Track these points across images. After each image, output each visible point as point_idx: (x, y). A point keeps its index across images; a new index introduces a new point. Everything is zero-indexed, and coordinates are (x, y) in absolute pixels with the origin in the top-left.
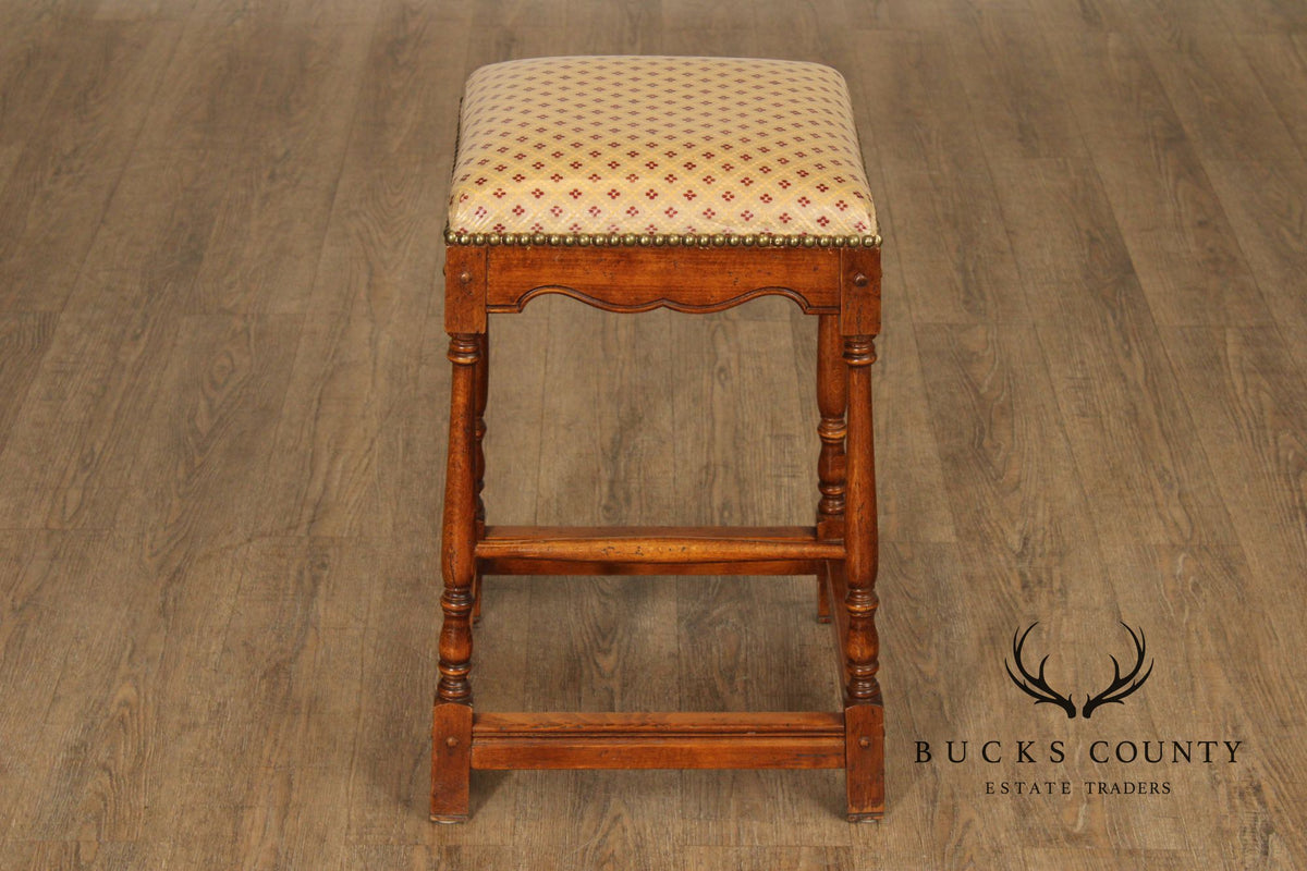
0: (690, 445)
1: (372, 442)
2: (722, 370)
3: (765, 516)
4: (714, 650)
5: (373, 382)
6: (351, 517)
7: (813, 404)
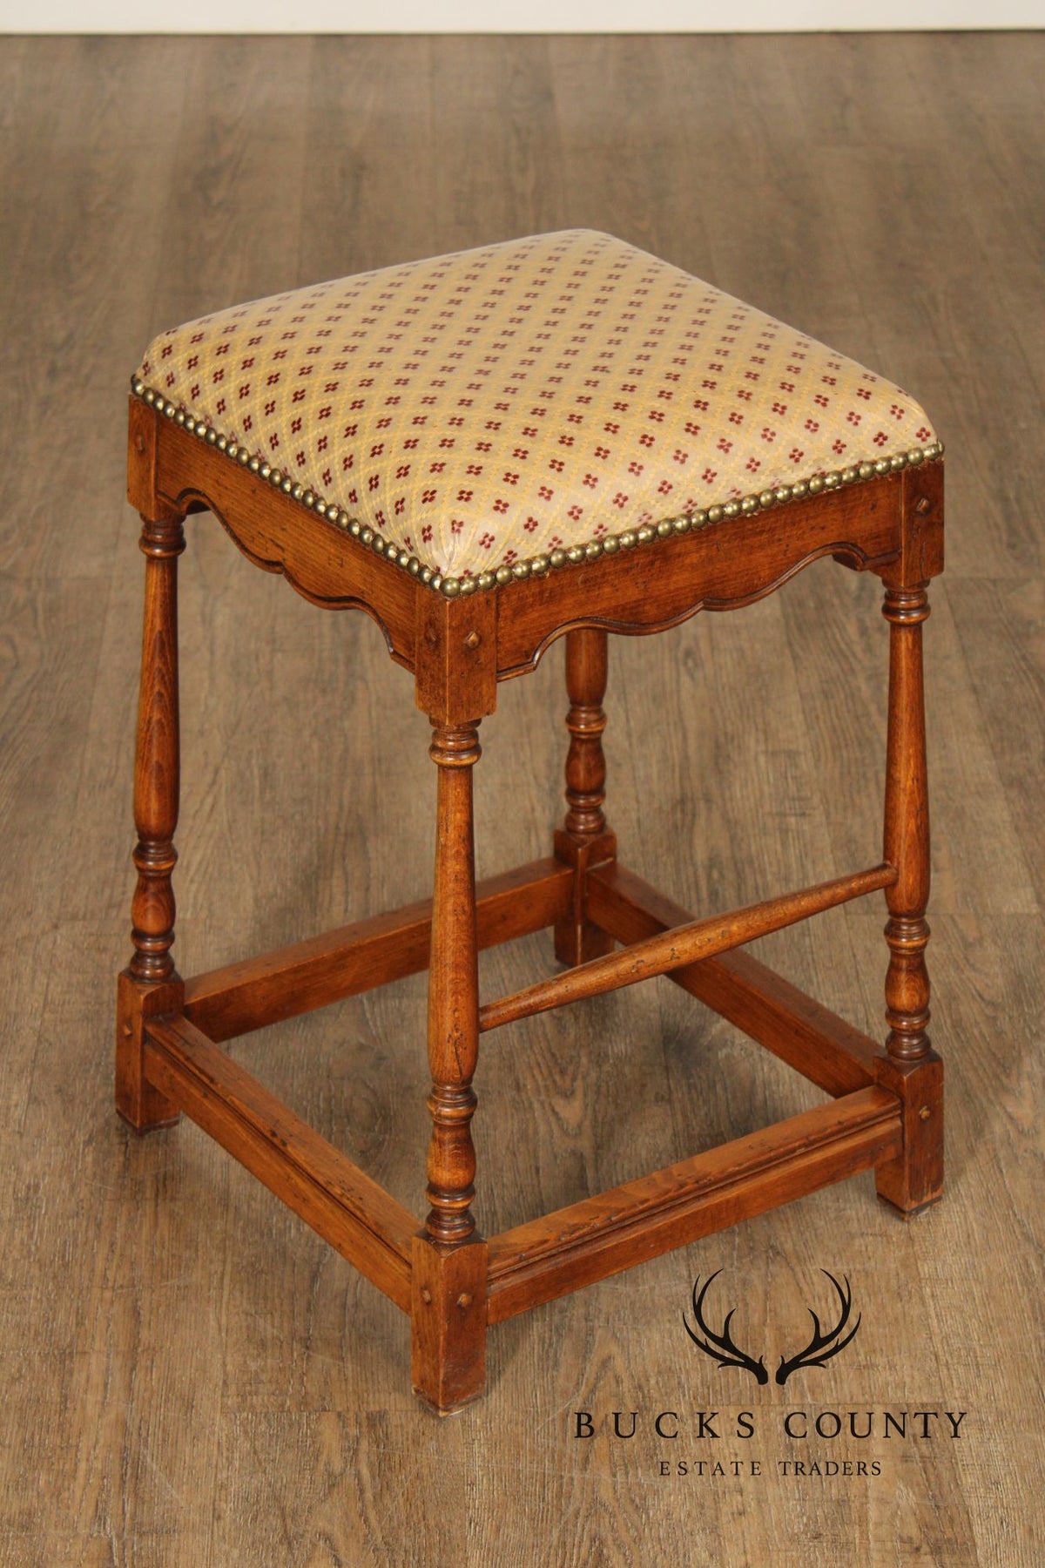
0: (655, 769)
1: (217, 771)
2: (688, 653)
3: (769, 878)
4: (719, 1088)
5: (212, 679)
6: (194, 887)
7: (818, 704)
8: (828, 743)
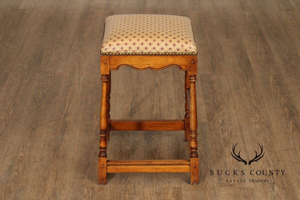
0: (149, 101)
1: (78, 100)
2: (157, 85)
3: (165, 116)
4: (153, 145)
5: (79, 87)
6: (73, 117)
7: (177, 92)
8: (177, 98)
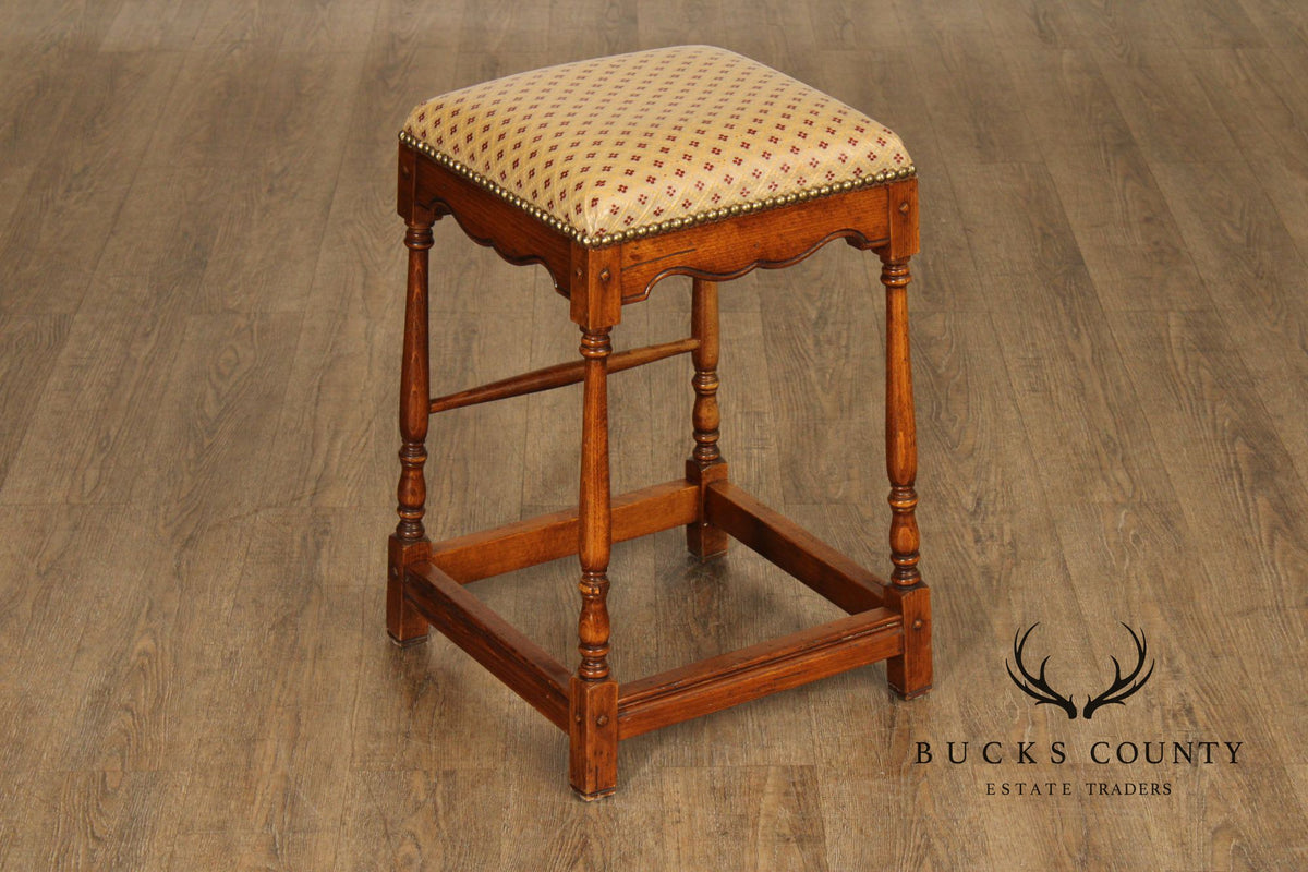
1: (370, 423)
5: (370, 372)
6: (350, 489)
7: (781, 385)
8: (785, 408)
